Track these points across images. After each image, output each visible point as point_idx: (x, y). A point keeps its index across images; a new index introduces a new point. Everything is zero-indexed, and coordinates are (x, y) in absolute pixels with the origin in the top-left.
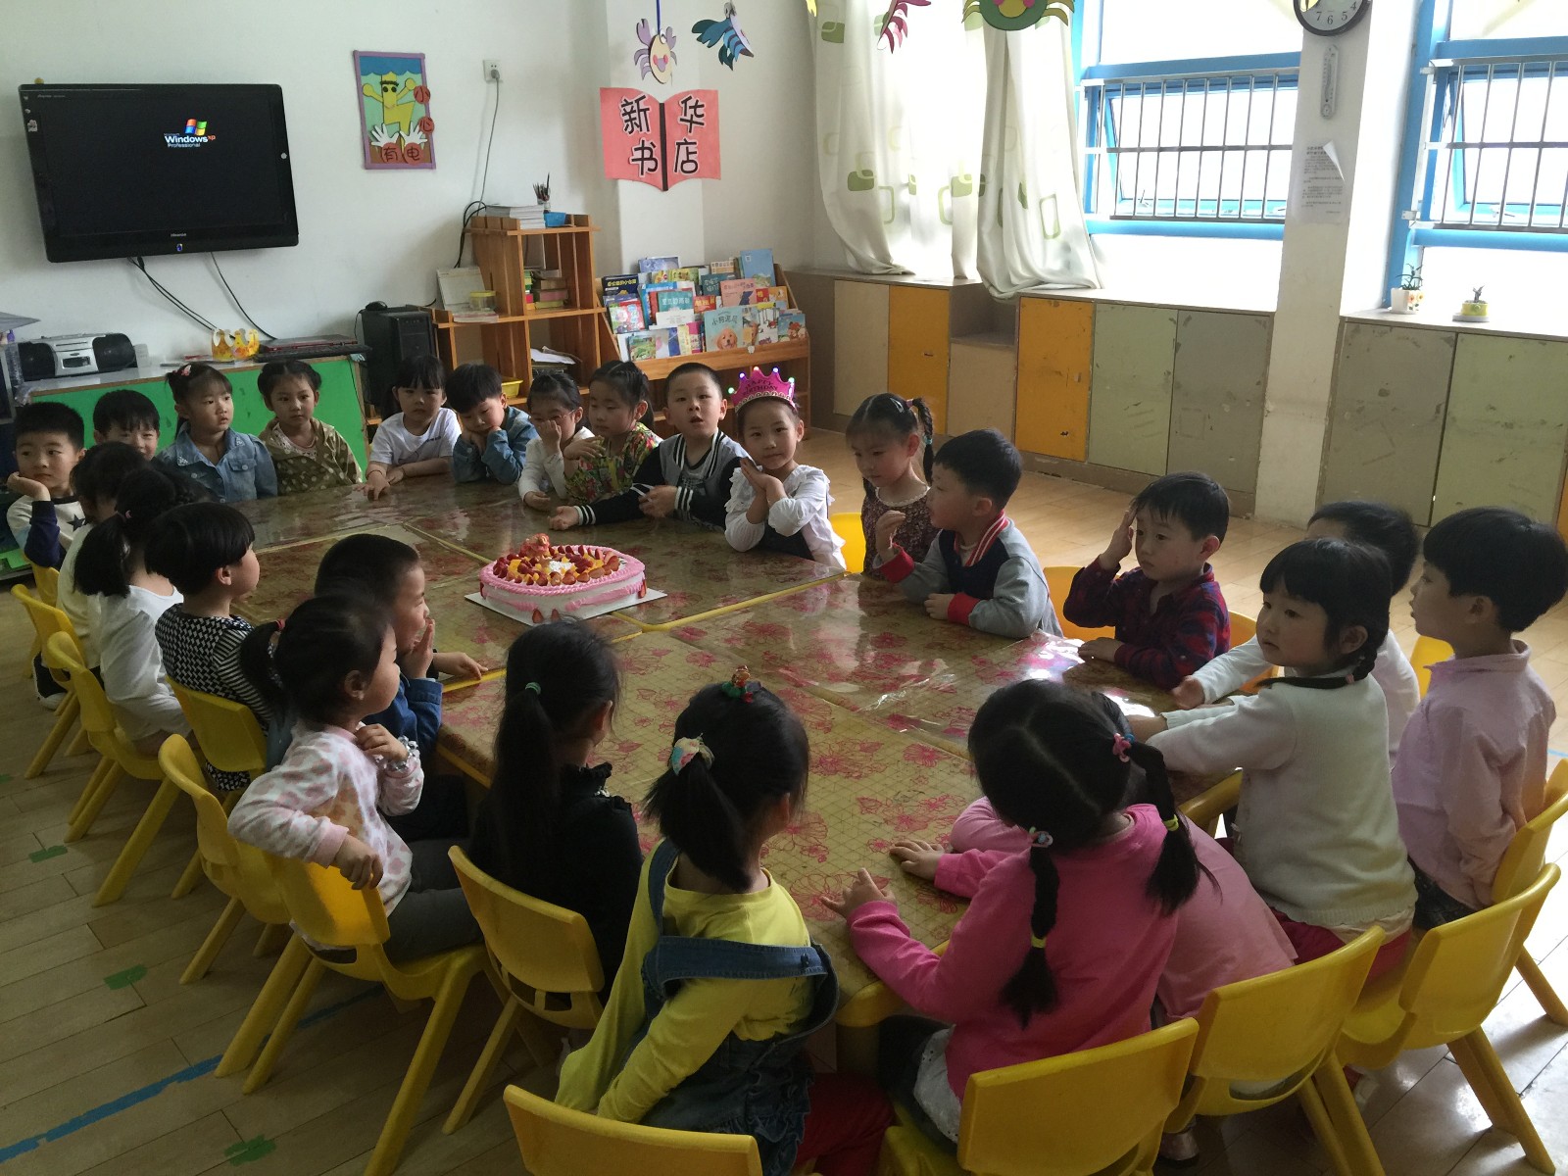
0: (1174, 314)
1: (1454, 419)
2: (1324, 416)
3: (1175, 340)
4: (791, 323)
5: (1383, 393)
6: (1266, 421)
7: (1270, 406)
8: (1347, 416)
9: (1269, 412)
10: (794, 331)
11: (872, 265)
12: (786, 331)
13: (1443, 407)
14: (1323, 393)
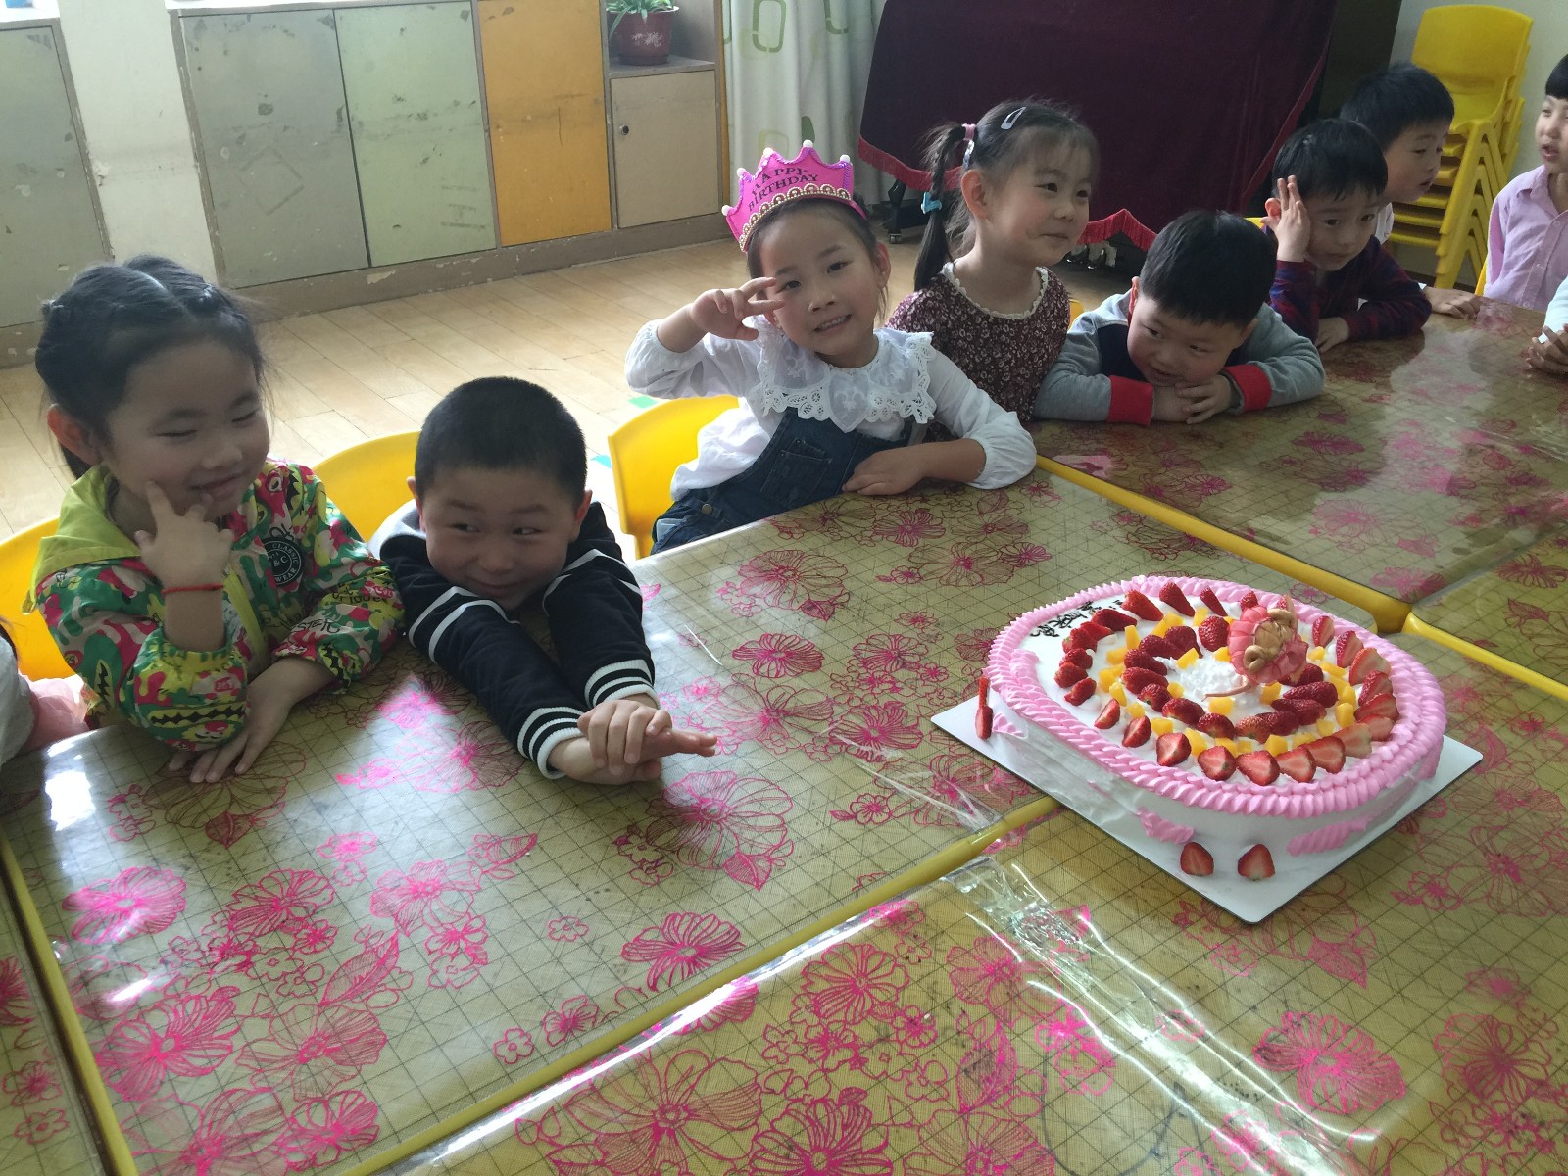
1: (360, 124)
2: (191, 160)
5: (265, 109)
6: (100, 189)
7: (100, 168)
8: (224, 153)
9: (102, 177)
13: (344, 111)
14: (182, 131)
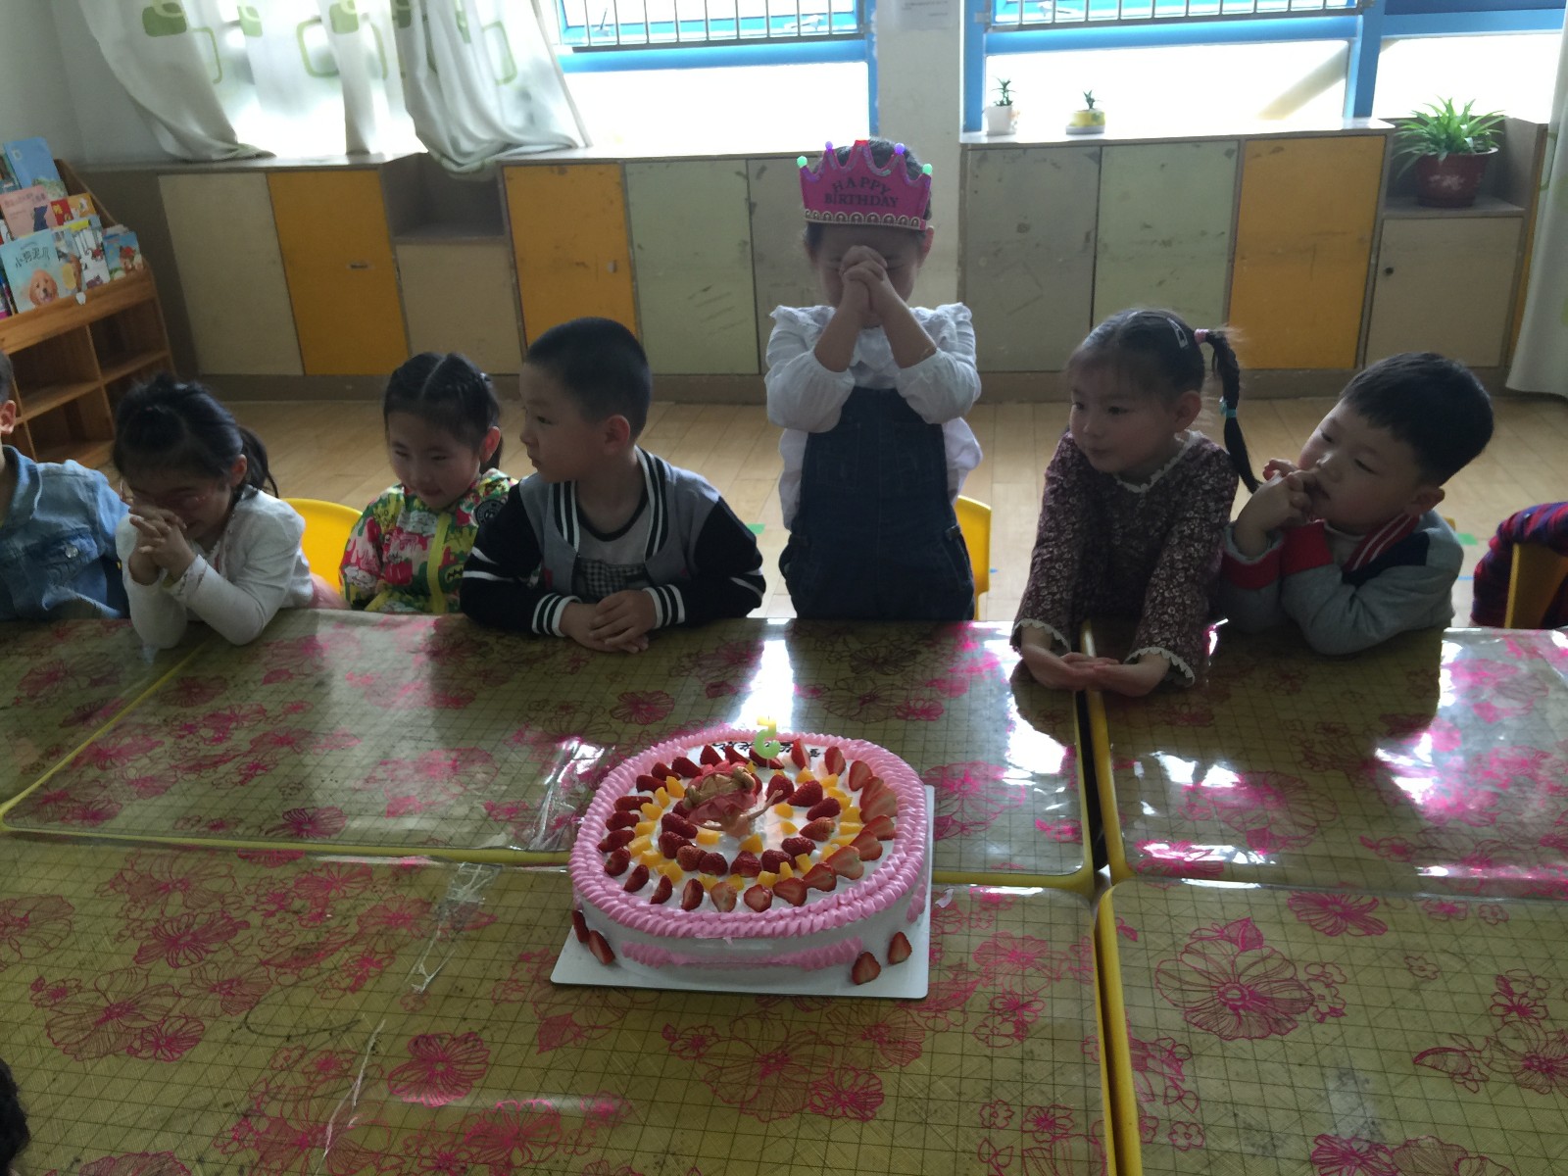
0: (741, 166)
1: (1106, 246)
3: (748, 199)
4: (121, 248)
10: (128, 261)
11: (209, 147)
12: (117, 262)
13: (1093, 235)
